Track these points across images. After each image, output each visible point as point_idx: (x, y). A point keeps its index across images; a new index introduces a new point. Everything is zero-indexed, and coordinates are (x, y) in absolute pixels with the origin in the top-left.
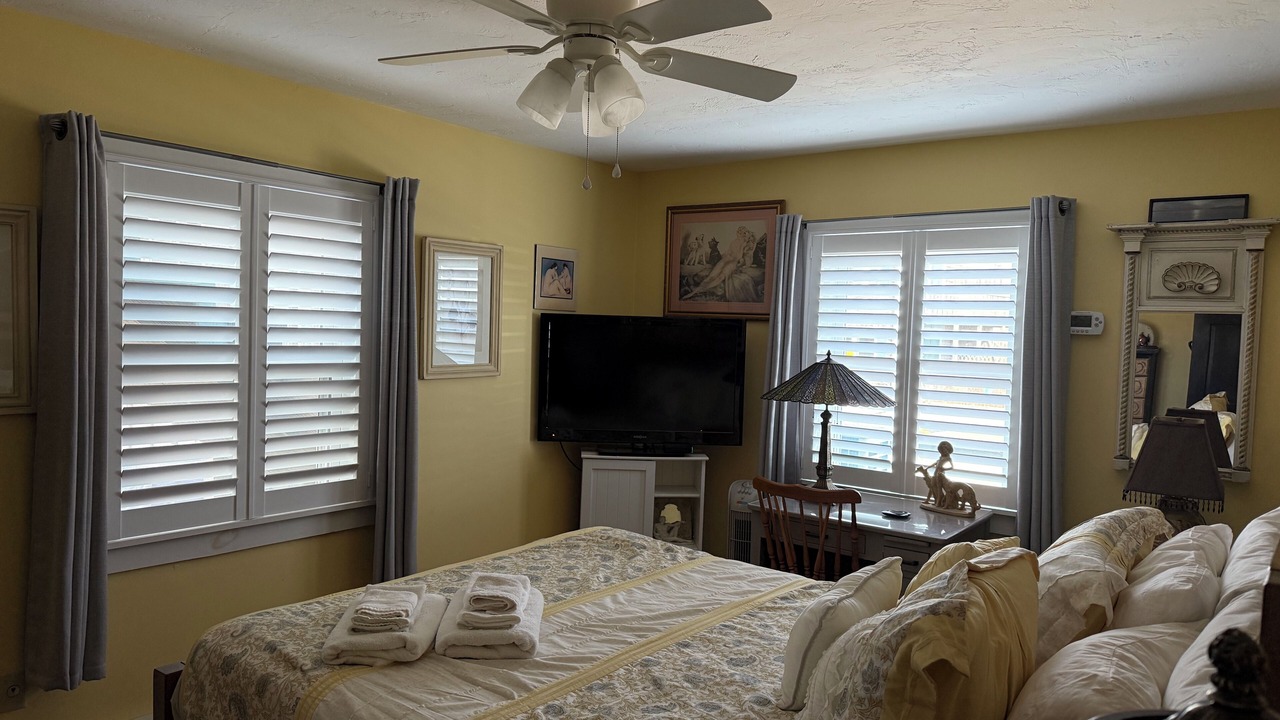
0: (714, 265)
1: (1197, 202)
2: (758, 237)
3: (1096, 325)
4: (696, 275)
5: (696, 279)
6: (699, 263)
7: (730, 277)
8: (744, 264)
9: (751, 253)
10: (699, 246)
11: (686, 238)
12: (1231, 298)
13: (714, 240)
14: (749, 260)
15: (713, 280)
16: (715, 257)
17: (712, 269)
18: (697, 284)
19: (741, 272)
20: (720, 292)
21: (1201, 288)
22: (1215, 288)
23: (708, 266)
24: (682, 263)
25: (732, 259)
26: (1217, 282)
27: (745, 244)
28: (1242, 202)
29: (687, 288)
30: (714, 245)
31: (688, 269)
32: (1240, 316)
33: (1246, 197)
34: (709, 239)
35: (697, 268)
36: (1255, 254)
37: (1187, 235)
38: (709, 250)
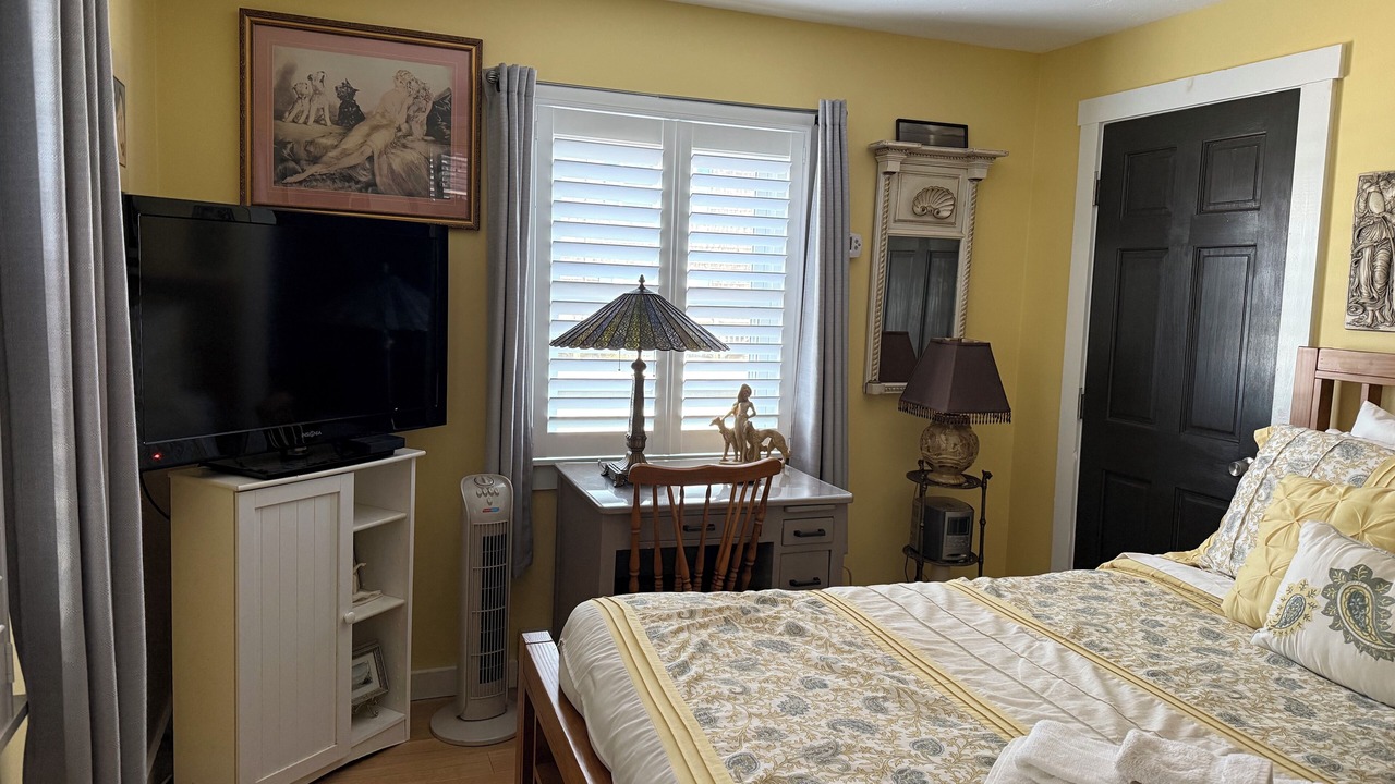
0: (350, 128)
1: (931, 128)
2: (435, 93)
3: (856, 248)
4: (311, 142)
5: (312, 149)
6: (317, 121)
7: (384, 152)
8: (410, 134)
9: (423, 117)
10: (316, 91)
11: (288, 72)
12: (953, 224)
13: (346, 85)
14: (419, 129)
15: (346, 154)
16: (349, 114)
17: (344, 136)
18: (315, 160)
19: (405, 146)
20: (364, 177)
21: (938, 213)
22: (948, 214)
23: (338, 129)
24: (279, 116)
25: (384, 122)
26: (951, 208)
27: (410, 101)
28: (961, 132)
29: (292, 164)
30: (347, 94)
31: (290, 129)
32: (958, 241)
33: (965, 127)
34: (335, 81)
35: (313, 130)
36: (975, 182)
37: (929, 160)
38: (338, 102)
